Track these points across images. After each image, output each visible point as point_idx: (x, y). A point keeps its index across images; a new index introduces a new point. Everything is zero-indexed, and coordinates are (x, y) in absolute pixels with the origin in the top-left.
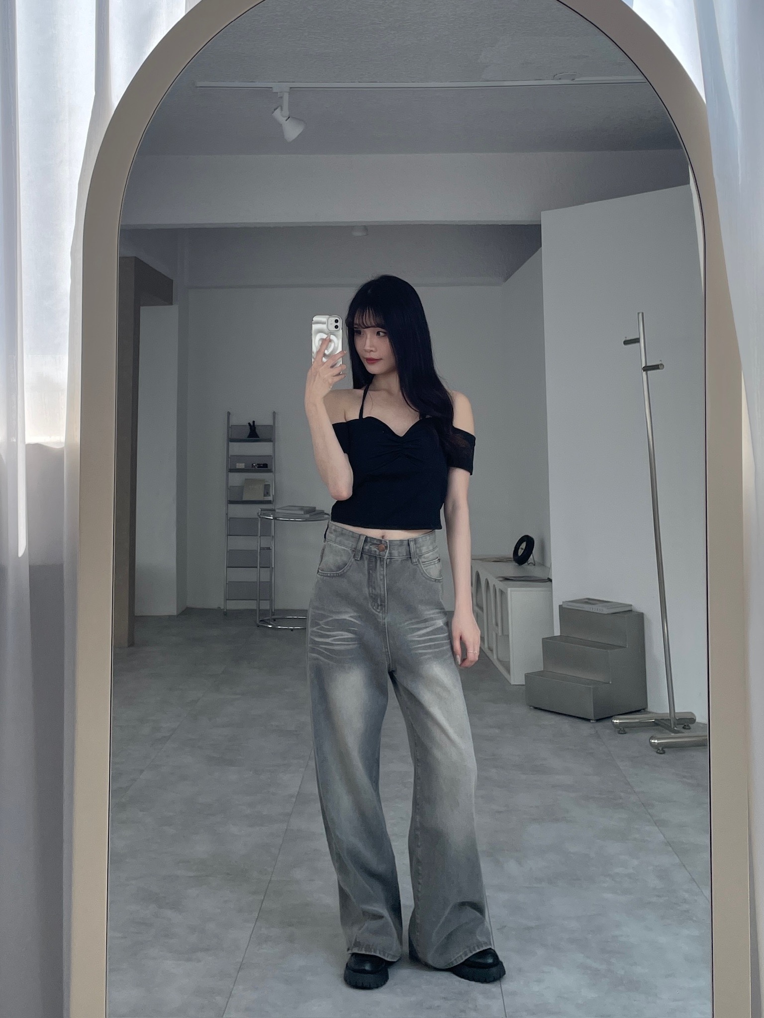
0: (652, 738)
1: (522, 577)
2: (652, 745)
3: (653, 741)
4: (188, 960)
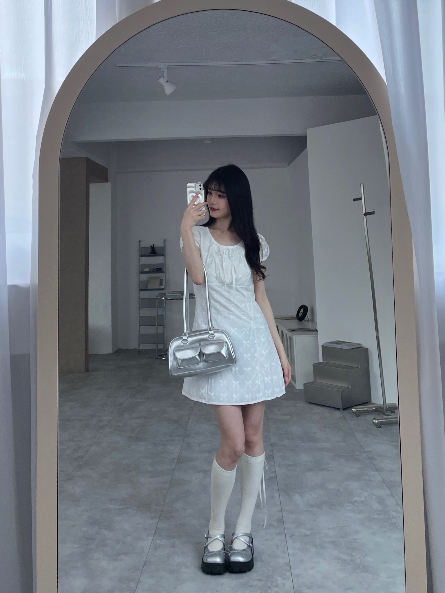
0: (374, 419)
1: (302, 329)
2: (374, 423)
3: (374, 421)
4: (115, 560)
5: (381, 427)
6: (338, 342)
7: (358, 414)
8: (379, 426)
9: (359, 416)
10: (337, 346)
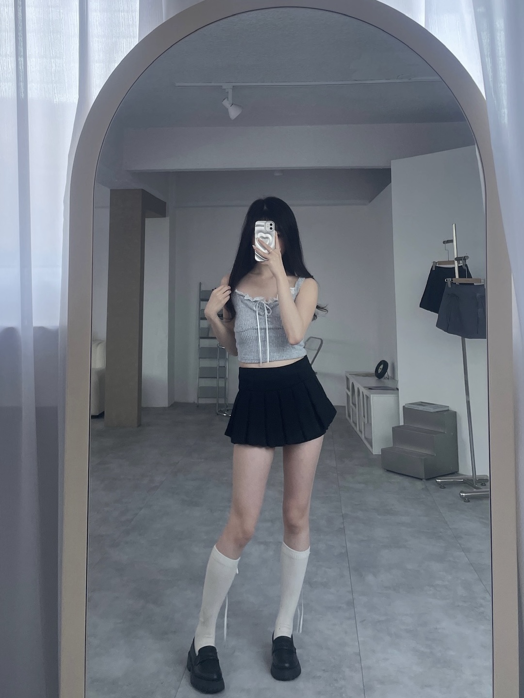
1: (380, 387)
2: (461, 497)
3: (462, 494)
5: (469, 501)
7: (442, 486)
8: (467, 500)
9: (445, 488)
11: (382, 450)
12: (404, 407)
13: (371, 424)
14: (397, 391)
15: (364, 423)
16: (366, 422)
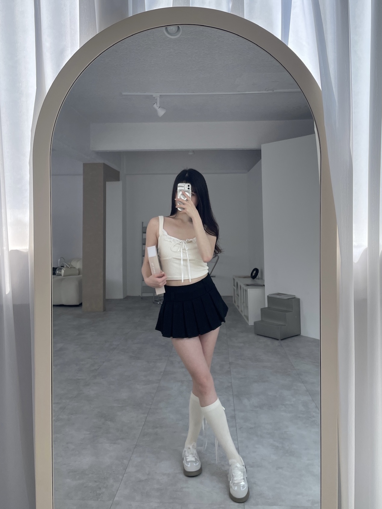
1: (254, 284)
4: (115, 443)
6: (279, 294)
10: (278, 297)
11: (255, 323)
12: (268, 296)
13: (248, 307)
14: (263, 287)
15: (244, 306)
16: (245, 306)
